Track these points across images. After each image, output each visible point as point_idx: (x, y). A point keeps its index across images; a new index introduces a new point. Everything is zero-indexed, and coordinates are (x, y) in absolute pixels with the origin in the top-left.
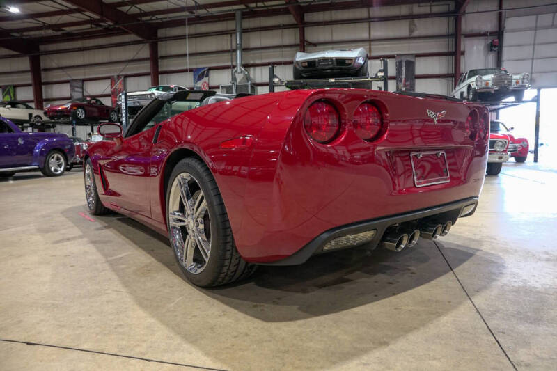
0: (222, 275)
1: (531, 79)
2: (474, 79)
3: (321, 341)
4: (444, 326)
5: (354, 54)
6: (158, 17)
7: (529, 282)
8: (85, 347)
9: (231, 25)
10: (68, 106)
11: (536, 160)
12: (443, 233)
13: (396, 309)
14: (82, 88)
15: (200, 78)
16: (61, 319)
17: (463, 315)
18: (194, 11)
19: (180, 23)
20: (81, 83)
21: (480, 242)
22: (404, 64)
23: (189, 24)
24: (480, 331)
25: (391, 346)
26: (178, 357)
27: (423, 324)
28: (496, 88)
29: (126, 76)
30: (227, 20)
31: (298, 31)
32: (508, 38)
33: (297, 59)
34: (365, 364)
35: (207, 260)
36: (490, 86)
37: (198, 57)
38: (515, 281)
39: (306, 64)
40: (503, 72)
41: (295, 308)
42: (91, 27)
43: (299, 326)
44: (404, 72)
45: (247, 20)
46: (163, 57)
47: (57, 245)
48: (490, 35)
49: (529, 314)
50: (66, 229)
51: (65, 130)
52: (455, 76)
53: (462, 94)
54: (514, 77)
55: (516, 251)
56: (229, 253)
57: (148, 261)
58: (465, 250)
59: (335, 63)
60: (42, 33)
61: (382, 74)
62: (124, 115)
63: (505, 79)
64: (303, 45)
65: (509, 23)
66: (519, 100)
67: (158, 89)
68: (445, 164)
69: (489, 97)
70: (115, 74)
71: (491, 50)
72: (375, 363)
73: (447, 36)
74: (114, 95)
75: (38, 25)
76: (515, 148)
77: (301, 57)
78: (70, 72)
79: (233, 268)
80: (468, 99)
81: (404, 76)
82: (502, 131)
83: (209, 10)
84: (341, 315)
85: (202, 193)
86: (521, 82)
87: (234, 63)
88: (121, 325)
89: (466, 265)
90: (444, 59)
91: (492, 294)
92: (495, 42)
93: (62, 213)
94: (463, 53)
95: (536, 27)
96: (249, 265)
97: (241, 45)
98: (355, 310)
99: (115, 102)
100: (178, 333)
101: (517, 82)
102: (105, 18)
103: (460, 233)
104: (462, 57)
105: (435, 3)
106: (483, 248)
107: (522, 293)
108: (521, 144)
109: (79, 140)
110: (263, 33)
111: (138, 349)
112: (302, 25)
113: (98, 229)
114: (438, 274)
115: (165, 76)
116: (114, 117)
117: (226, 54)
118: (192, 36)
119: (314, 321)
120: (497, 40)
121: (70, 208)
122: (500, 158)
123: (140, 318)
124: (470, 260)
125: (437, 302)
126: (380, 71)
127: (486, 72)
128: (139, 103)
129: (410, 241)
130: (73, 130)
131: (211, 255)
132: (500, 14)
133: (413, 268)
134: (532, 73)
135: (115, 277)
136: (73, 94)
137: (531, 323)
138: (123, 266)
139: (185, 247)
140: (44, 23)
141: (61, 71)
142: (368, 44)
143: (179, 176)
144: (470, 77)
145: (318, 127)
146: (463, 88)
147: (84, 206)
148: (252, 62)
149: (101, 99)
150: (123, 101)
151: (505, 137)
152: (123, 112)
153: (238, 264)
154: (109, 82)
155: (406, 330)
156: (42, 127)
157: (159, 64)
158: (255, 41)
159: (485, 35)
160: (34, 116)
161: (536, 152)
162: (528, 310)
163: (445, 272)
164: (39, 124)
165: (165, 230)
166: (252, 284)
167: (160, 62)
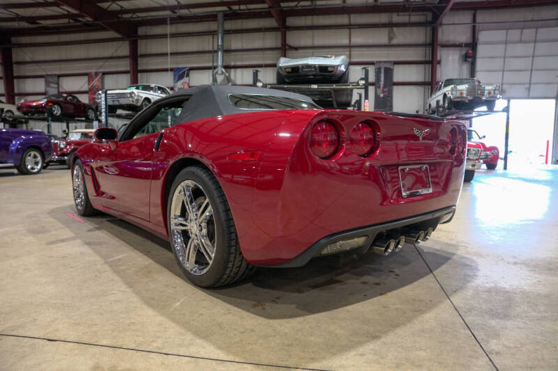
0: (225, 277)
1: (502, 90)
2: (449, 88)
3: (321, 335)
4: (427, 322)
5: (336, 61)
6: (139, 15)
7: (499, 283)
8: (104, 343)
9: (212, 26)
10: (43, 102)
11: (505, 168)
12: (425, 239)
13: (384, 307)
14: (58, 84)
15: (181, 77)
16: (75, 318)
17: (443, 312)
18: (176, 11)
19: (161, 22)
20: (56, 79)
21: (456, 246)
22: (383, 71)
23: (171, 24)
24: (458, 325)
25: (383, 339)
26: (192, 351)
27: (409, 320)
28: (470, 98)
29: (104, 74)
30: (208, 21)
31: (279, 34)
32: (481, 50)
33: (281, 65)
34: (361, 355)
35: (211, 262)
36: (465, 95)
37: (179, 56)
38: (487, 283)
39: (290, 70)
40: (477, 83)
41: (293, 306)
42: (69, 22)
43: (300, 323)
44: (382, 79)
45: (229, 21)
46: (143, 56)
47: (52, 246)
48: (465, 46)
49: (499, 311)
50: (56, 230)
51: (39, 127)
52: (431, 85)
53: (438, 102)
54: (487, 88)
55: (488, 255)
56: (233, 255)
57: (147, 263)
58: (443, 254)
59: (318, 70)
60: (15, 24)
61: (363, 82)
62: (104, 114)
63: (478, 89)
64: (285, 50)
65: (483, 36)
66: (491, 109)
67: (137, 88)
68: (427, 177)
69: (463, 106)
70: (93, 71)
71: (466, 60)
72: (370, 353)
73: (424, 45)
74: (92, 92)
75: (11, 16)
76: (487, 155)
77: (285, 62)
78: (44, 66)
79: (235, 270)
80: (444, 107)
81: (382, 83)
82: (475, 139)
83: (192, 10)
84: (335, 312)
85: (207, 200)
86: (492, 92)
87: (215, 64)
88: (134, 323)
89: (444, 267)
90: (421, 67)
91: (468, 293)
92: (470, 53)
93: (49, 213)
94: (439, 62)
95: (506, 41)
96: (250, 267)
97: (223, 46)
98: (349, 308)
99: (92, 100)
100: (189, 329)
101: (489, 93)
102: (84, 14)
103: (439, 238)
104: (438, 66)
105: (413, 13)
106: (459, 252)
107: (494, 293)
108: (493, 151)
109: (56, 138)
110: (244, 35)
111: (155, 345)
112: (283, 29)
113: (90, 231)
114: (420, 276)
115: (144, 74)
116: (91, 114)
117: (207, 55)
118: (173, 35)
119: (312, 318)
120: (470, 52)
121: (57, 208)
122: (473, 165)
123: (149, 316)
124: (447, 263)
125: (420, 301)
126: (362, 79)
127: (461, 82)
128: (118, 101)
129: (396, 246)
130: (49, 127)
131: (215, 258)
132: (474, 28)
133: (397, 271)
134: (502, 84)
135: (117, 278)
136: (48, 89)
137: (501, 318)
138: (123, 268)
139: (188, 250)
140: (17, 15)
141: (35, 64)
142: (348, 49)
143: (182, 184)
144: (445, 86)
145: (319, 144)
146: (438, 96)
147: (70, 207)
148: (233, 64)
149: (78, 96)
150: (103, 99)
151: (478, 146)
152: (103, 110)
153: (240, 267)
154: (86, 78)
155: (394, 325)
156: (14, 123)
157: (139, 62)
158: (236, 42)
159: (460, 46)
160: (5, 110)
161: (505, 159)
162: (498, 307)
163: (426, 274)
164: (11, 119)
165: (165, 234)
166: (250, 285)
167: (140, 61)
